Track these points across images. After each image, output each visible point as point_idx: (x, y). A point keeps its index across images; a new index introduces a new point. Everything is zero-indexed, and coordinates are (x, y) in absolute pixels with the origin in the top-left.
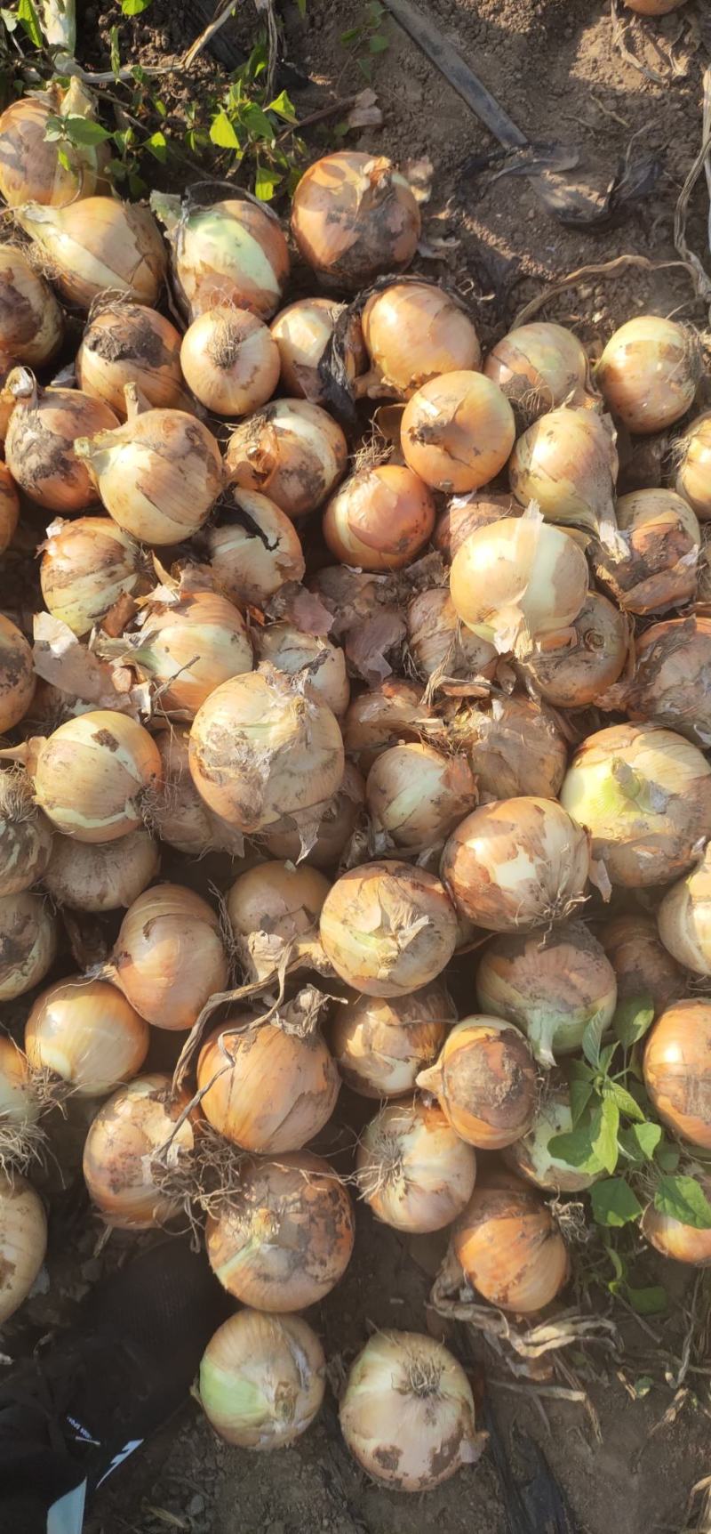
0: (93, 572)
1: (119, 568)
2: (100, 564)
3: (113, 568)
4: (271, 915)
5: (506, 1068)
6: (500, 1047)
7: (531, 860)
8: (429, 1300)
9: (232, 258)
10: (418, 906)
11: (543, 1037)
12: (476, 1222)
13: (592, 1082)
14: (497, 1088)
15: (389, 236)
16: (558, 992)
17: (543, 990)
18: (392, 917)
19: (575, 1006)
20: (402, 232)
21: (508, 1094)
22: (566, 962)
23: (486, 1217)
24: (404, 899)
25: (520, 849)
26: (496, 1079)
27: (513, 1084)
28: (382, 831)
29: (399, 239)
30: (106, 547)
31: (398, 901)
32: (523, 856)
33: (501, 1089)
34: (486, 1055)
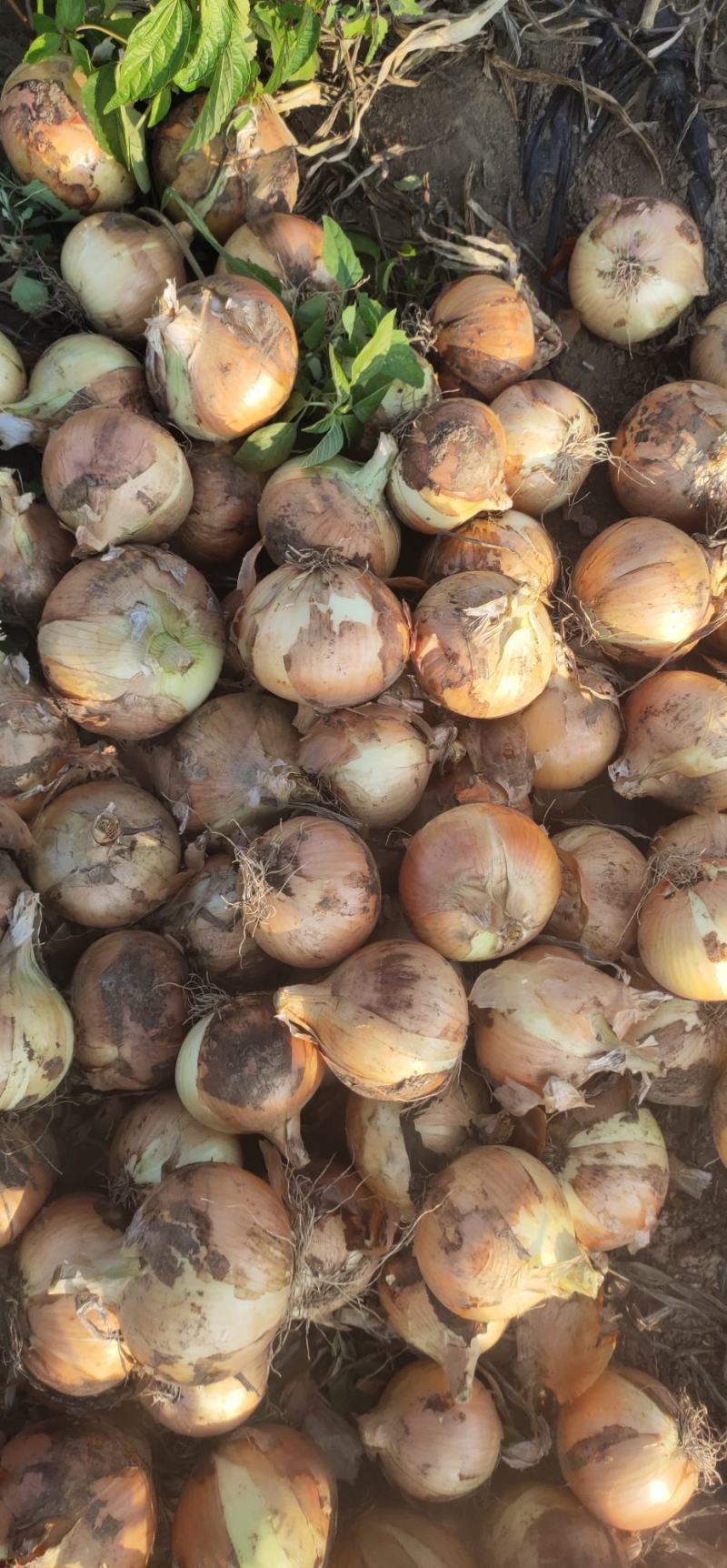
0: (624, 1167)
1: (589, 1160)
2: (611, 1173)
3: (598, 1162)
4: (584, 722)
5: (444, 451)
6: (435, 475)
7: (330, 612)
8: (564, 350)
9: (271, 1521)
10: (464, 635)
11: (377, 470)
12: (512, 369)
13: (350, 412)
14: (464, 439)
15: (50, 1471)
16: (344, 502)
17: (356, 511)
18: (497, 637)
19: (331, 482)
20: (29, 1469)
21: (458, 427)
22: (322, 524)
23: (503, 366)
24: (475, 648)
25: (336, 628)
26: (459, 447)
27: (447, 433)
28: (432, 747)
29: (36, 1462)
30: (594, 1191)
31: (482, 648)
32: (337, 619)
33: (461, 436)
34: (453, 476)
